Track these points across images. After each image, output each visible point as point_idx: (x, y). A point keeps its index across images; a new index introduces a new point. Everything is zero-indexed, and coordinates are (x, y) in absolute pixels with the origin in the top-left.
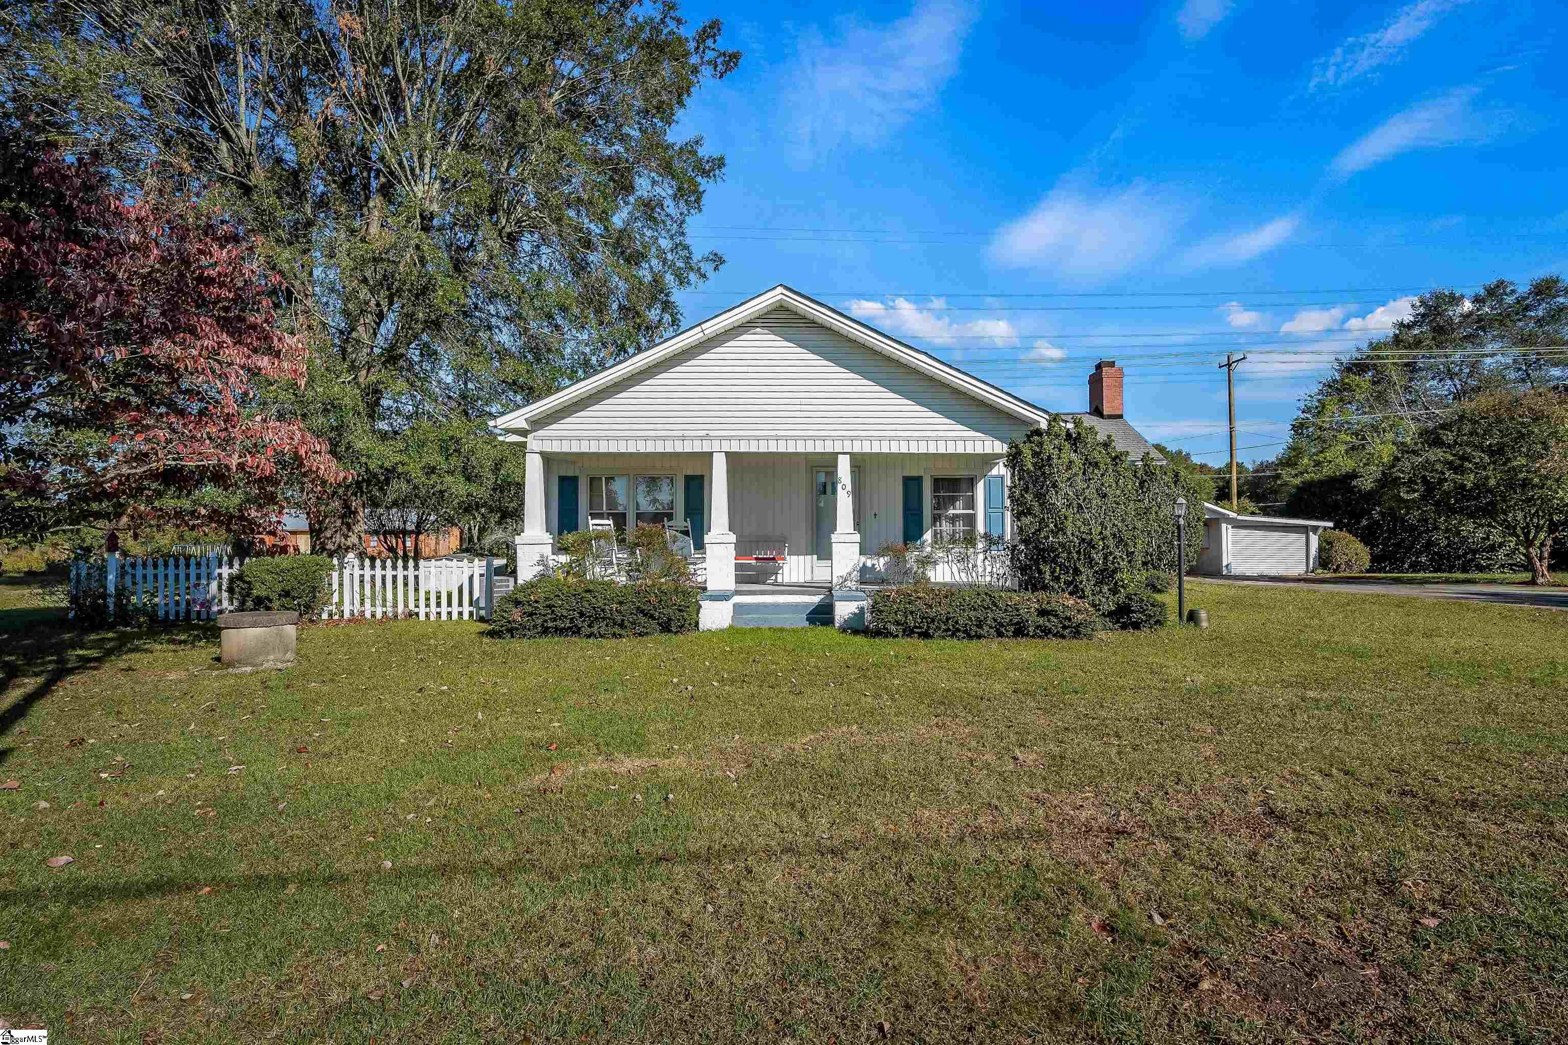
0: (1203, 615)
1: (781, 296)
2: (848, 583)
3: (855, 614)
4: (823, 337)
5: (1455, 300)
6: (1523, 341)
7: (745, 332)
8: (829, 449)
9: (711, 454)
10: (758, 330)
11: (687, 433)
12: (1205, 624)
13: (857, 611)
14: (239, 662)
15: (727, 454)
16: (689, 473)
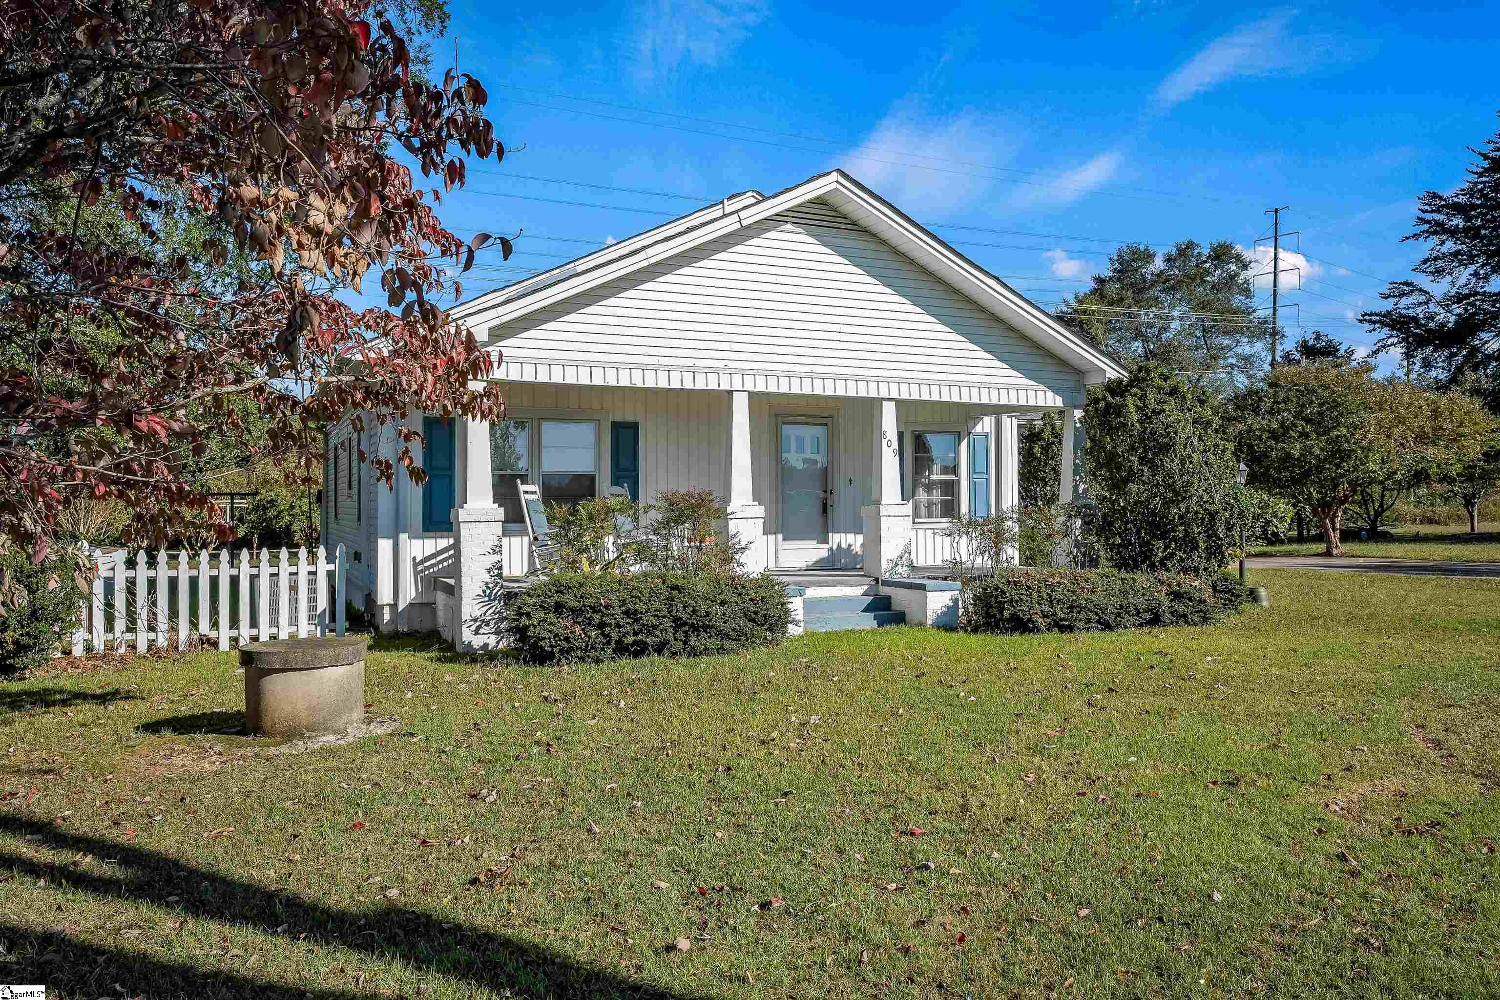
0: (1263, 592)
1: (835, 185)
2: (900, 569)
3: (949, 607)
4: (865, 245)
5: (1149, 257)
6: (1203, 306)
7: (774, 229)
8: (873, 394)
9: (730, 393)
10: (789, 226)
11: (699, 363)
12: (1265, 604)
13: (951, 603)
14: (311, 728)
15: (752, 395)
16: (619, 418)
